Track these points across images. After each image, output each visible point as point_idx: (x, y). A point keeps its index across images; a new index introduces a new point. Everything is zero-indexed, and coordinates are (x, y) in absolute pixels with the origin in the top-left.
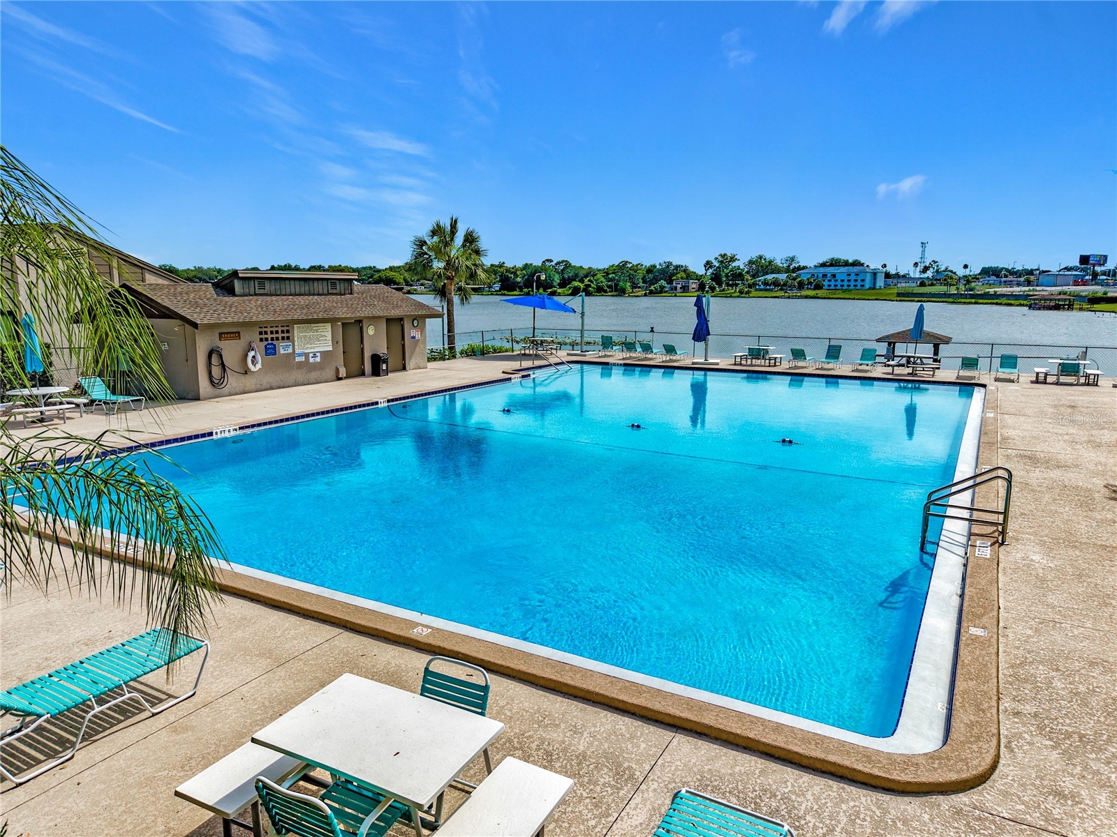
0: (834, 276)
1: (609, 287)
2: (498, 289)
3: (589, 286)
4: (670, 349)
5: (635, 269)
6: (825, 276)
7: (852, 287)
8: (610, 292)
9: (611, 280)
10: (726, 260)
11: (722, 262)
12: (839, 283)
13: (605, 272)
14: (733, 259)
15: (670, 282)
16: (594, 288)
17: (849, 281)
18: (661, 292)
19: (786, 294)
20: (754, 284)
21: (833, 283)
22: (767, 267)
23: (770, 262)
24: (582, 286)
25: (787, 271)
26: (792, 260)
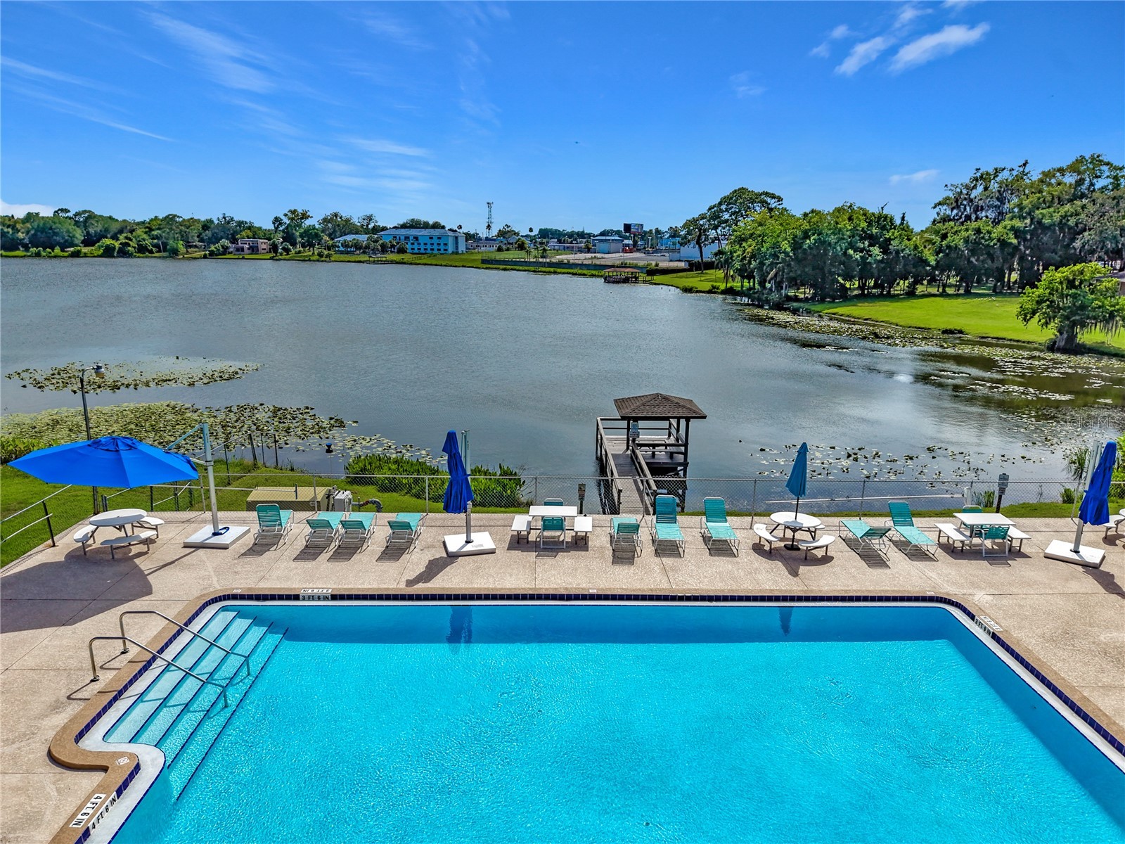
0: (416, 238)
1: (154, 246)
3: (127, 245)
5: (187, 224)
6: (407, 238)
7: (436, 252)
8: (158, 252)
9: (157, 237)
10: (298, 217)
11: (292, 219)
12: (422, 247)
13: (147, 227)
14: (305, 216)
15: (234, 241)
16: (135, 248)
17: (432, 244)
18: (224, 253)
19: (371, 259)
20: (334, 246)
21: (416, 246)
22: (344, 226)
23: (347, 220)
24: (117, 245)
25: (367, 231)
26: (370, 218)
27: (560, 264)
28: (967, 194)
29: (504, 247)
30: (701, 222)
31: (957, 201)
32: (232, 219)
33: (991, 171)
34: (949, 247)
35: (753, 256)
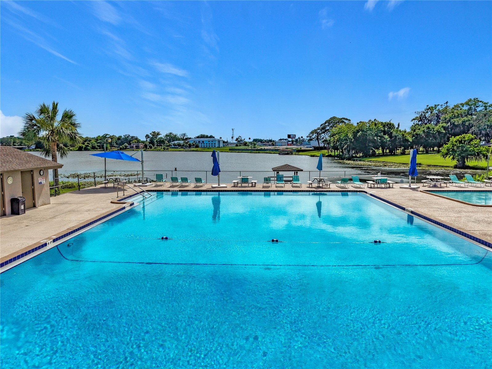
0: (203, 142)
1: (98, 146)
2: (34, 148)
3: (88, 146)
4: (198, 180)
5: (112, 138)
6: (199, 142)
7: (211, 147)
8: (99, 149)
9: (99, 143)
10: (155, 134)
11: (153, 135)
12: (205, 145)
13: (96, 139)
14: (158, 134)
15: (130, 144)
16: (91, 147)
17: (209, 144)
18: (126, 149)
19: (185, 150)
20: (170, 145)
21: (203, 145)
22: (174, 138)
23: (175, 136)
24: (84, 146)
25: (183, 140)
26: (184, 135)
27: (261, 150)
28: (424, 115)
29: (239, 145)
30: (318, 131)
31: (420, 118)
32: (129, 136)
33: (434, 106)
34: (417, 134)
35: (338, 141)
